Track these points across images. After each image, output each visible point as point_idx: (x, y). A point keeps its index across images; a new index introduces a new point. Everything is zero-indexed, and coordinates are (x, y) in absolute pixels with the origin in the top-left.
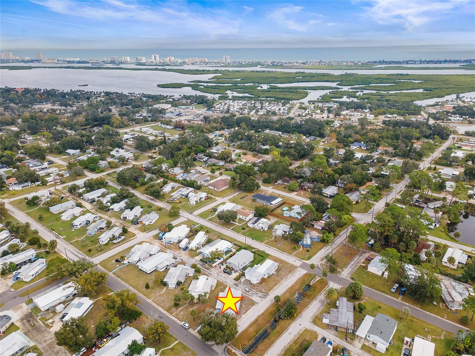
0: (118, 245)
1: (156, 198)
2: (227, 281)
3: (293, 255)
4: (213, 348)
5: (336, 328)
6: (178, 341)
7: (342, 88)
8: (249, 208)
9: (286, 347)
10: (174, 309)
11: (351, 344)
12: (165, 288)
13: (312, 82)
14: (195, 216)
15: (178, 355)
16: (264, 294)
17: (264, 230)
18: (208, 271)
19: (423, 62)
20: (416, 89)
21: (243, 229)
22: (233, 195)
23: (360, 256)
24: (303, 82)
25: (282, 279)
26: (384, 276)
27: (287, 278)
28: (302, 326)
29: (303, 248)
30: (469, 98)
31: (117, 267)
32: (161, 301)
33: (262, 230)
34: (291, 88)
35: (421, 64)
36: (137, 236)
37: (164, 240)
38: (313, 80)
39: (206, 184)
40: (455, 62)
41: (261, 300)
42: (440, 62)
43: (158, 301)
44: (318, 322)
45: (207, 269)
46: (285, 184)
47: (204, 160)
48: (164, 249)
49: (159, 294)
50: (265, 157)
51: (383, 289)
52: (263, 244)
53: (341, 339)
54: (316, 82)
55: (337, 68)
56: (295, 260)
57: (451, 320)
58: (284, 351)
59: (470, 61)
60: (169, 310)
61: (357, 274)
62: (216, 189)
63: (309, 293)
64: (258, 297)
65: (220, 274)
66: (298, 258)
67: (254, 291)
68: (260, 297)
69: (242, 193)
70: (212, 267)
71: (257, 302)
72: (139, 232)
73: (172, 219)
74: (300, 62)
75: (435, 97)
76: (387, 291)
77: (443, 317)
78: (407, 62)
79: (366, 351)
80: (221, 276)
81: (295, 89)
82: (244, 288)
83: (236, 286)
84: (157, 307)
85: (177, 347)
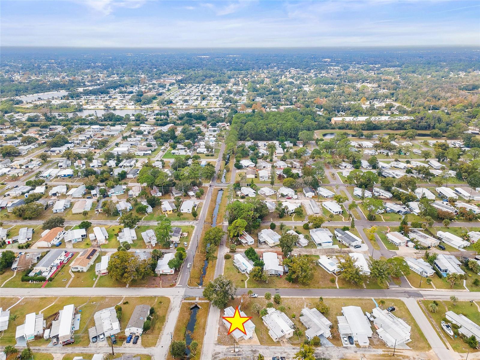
2: (268, 350)
6: (246, 287)
28: (160, 347)
41: (214, 350)
64: (220, 351)
67: (231, 355)
82: (244, 353)
83: (253, 350)
84: (291, 297)
85: (242, 284)
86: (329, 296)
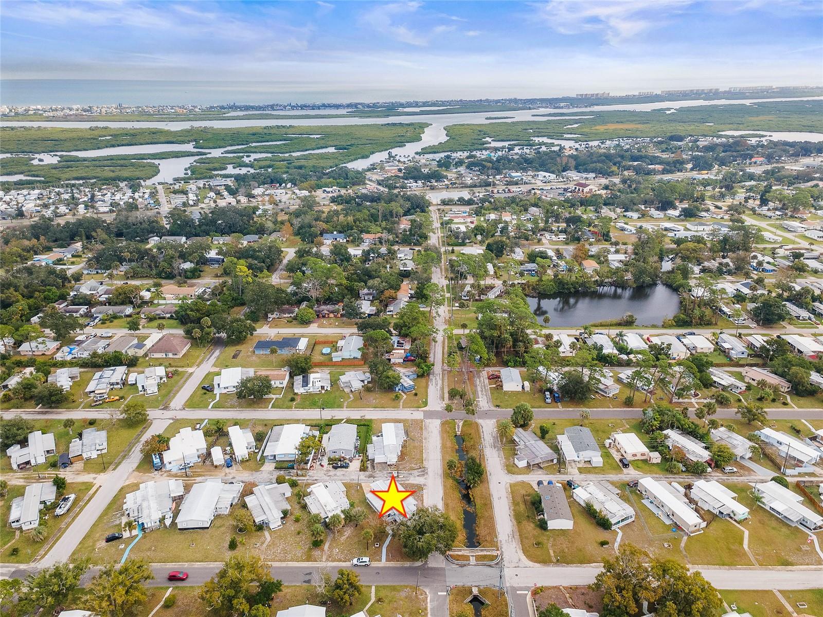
0: (72, 514)
1: (51, 407)
2: (352, 477)
3: (401, 407)
4: (430, 565)
5: (538, 466)
6: (373, 588)
7: (210, 153)
8: (263, 367)
9: (511, 515)
10: (317, 553)
11: (567, 474)
12: (267, 534)
13: (141, 144)
14: (180, 410)
15: (395, 601)
16: (420, 470)
17: (327, 390)
18: (308, 478)
19: (294, 106)
20: (324, 148)
21: (293, 400)
22: (213, 357)
23: (479, 377)
24: (123, 145)
25: (421, 441)
26: (526, 389)
27: (425, 439)
28: (503, 483)
29: (405, 393)
30: (402, 156)
31: (124, 550)
32: (280, 553)
33: (323, 392)
34: (111, 158)
35: (294, 109)
36: (97, 483)
37: (168, 467)
38: (142, 141)
39: (141, 352)
40: (337, 107)
41: (425, 479)
42: (319, 108)
43: (276, 556)
44: (515, 469)
45: (302, 476)
46: (285, 316)
47: (81, 312)
48: (188, 480)
49: (265, 545)
50: (198, 283)
51: (537, 404)
52: (345, 409)
53: (554, 474)
54: (149, 144)
55: (162, 118)
56: (412, 412)
57: (618, 407)
58: (513, 520)
59: (356, 105)
60: (309, 558)
61: (496, 399)
62: (170, 355)
63: (468, 444)
64: (417, 478)
65: (331, 473)
66: (412, 409)
67: (404, 473)
68: (418, 476)
69: (227, 349)
70: (307, 469)
71: (422, 483)
72: (94, 475)
73: (140, 429)
74: (75, 107)
75: (359, 158)
76: (543, 404)
77: (610, 408)
78: (272, 107)
79: (587, 473)
80: (335, 475)
81: (122, 159)
82: (386, 475)
83: (372, 478)
84: (284, 564)
85: (382, 594)
86: (206, 568)
